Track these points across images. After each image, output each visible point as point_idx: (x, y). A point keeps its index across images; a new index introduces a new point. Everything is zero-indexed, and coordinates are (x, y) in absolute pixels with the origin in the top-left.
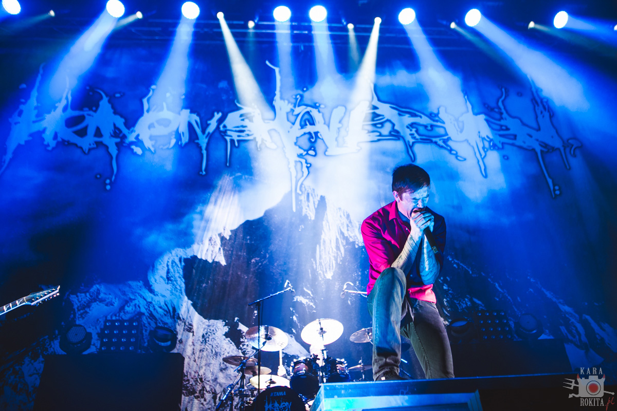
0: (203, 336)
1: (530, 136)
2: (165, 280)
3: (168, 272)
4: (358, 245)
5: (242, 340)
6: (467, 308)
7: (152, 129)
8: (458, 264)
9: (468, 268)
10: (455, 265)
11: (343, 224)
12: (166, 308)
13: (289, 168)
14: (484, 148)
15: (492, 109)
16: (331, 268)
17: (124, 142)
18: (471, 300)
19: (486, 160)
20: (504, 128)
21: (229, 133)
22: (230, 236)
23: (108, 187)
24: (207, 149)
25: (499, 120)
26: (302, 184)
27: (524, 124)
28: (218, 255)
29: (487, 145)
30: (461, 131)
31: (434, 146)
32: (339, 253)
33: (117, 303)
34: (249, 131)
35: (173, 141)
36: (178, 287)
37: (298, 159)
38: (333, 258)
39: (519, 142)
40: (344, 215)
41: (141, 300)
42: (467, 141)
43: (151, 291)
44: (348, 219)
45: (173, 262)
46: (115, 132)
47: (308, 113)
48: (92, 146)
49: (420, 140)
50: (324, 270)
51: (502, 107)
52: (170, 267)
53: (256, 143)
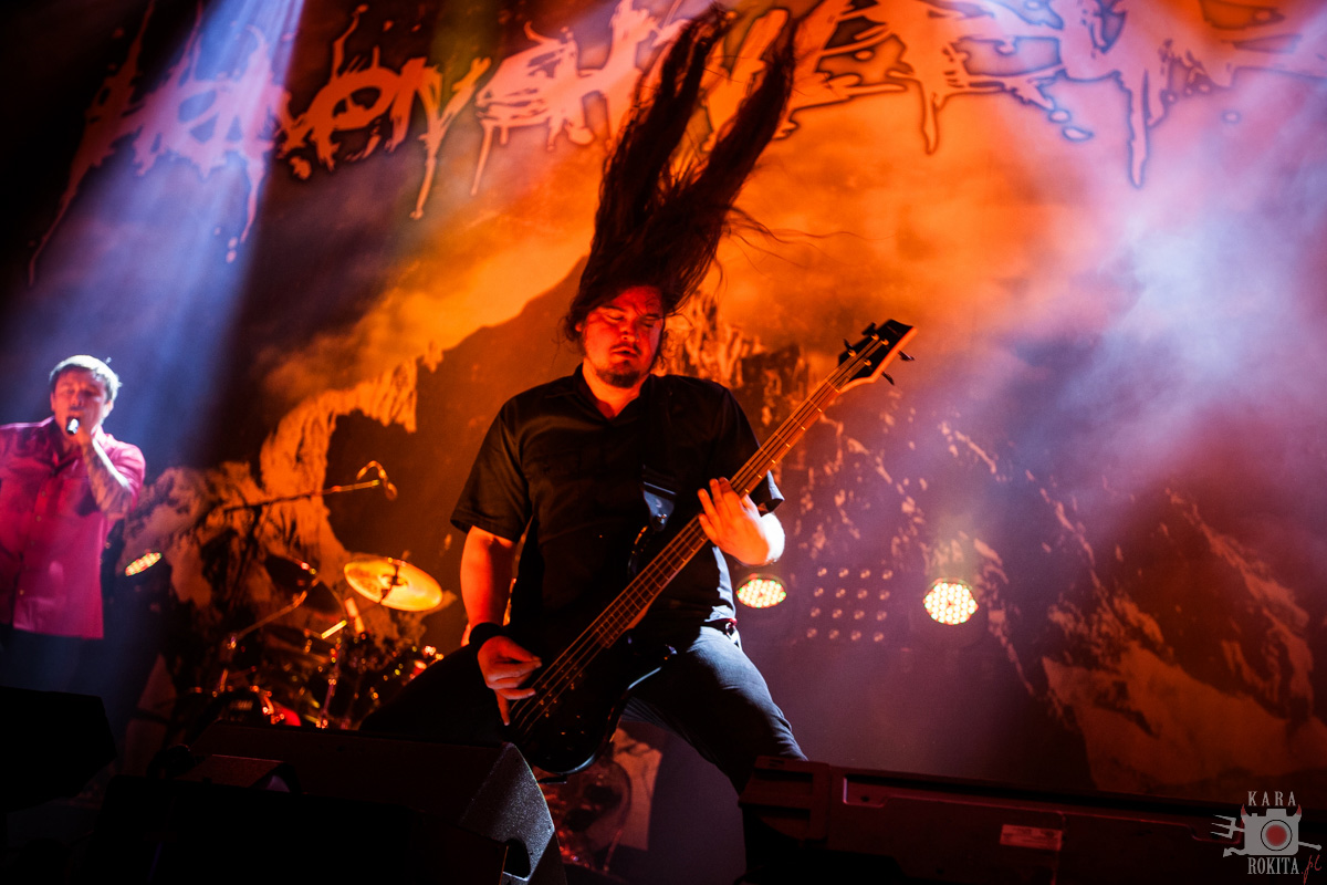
2: (291, 462)
3: (301, 445)
7: (340, 116)
8: (962, 446)
9: (990, 457)
10: (953, 449)
11: (693, 332)
12: (280, 522)
14: (1165, 94)
17: (279, 150)
21: (494, 111)
22: (440, 366)
23: (232, 254)
24: (438, 156)
28: (405, 407)
33: (195, 509)
34: (541, 101)
35: (374, 142)
40: (703, 310)
41: (239, 502)
42: (1114, 75)
43: (260, 484)
44: (709, 321)
45: (316, 422)
46: (269, 128)
48: (219, 161)
49: (968, 89)
52: (308, 433)
53: (549, 130)
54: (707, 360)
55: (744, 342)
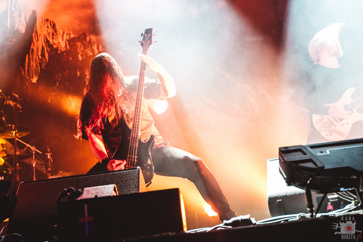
4: (60, 50)
11: (49, 34)
16: (37, 73)
26: (16, 2)
32: (44, 59)
38: (38, 64)
40: (51, 25)
44: (53, 29)
50: (31, 76)
54: (56, 42)
55: (67, 34)
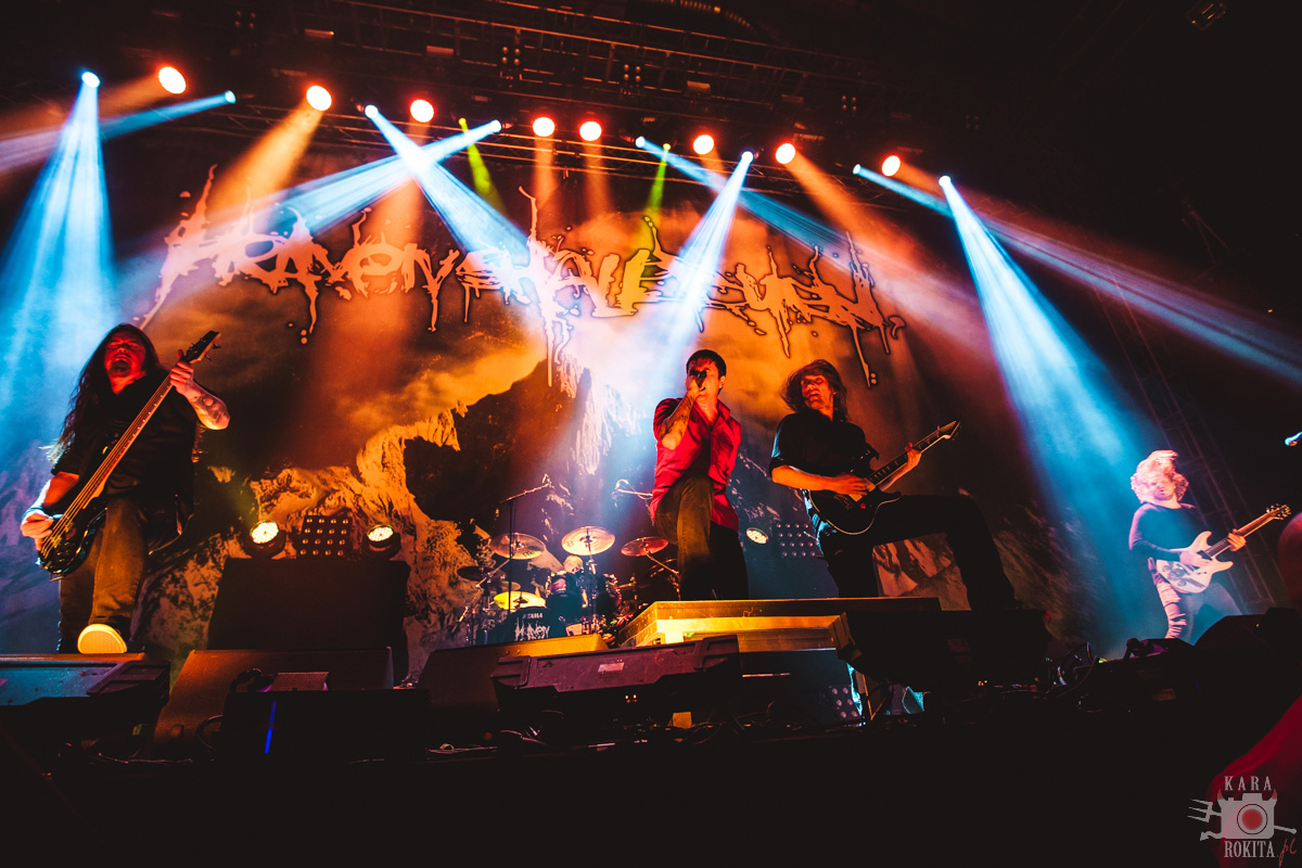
0: (428, 541)
1: (846, 310)
2: (379, 467)
3: (383, 457)
5: (478, 547)
6: (759, 518)
7: (365, 267)
8: (750, 464)
10: (747, 465)
12: (380, 503)
13: (546, 331)
14: (788, 321)
15: (802, 272)
16: (595, 460)
17: (327, 282)
18: (764, 509)
19: (790, 336)
20: (815, 296)
21: (468, 279)
22: (467, 414)
23: (304, 341)
24: (438, 298)
25: (810, 287)
26: (561, 352)
27: (839, 294)
28: (451, 437)
29: (792, 316)
30: (762, 299)
31: (728, 313)
33: (314, 495)
34: (495, 278)
35: (394, 285)
36: (396, 476)
37: (557, 319)
38: (597, 449)
39: (831, 316)
40: (614, 395)
41: (347, 492)
42: (768, 310)
43: (361, 480)
44: (617, 401)
46: (314, 267)
47: (572, 259)
48: (283, 284)
49: (711, 306)
50: (586, 463)
51: (814, 270)
52: (386, 450)
53: (504, 294)
